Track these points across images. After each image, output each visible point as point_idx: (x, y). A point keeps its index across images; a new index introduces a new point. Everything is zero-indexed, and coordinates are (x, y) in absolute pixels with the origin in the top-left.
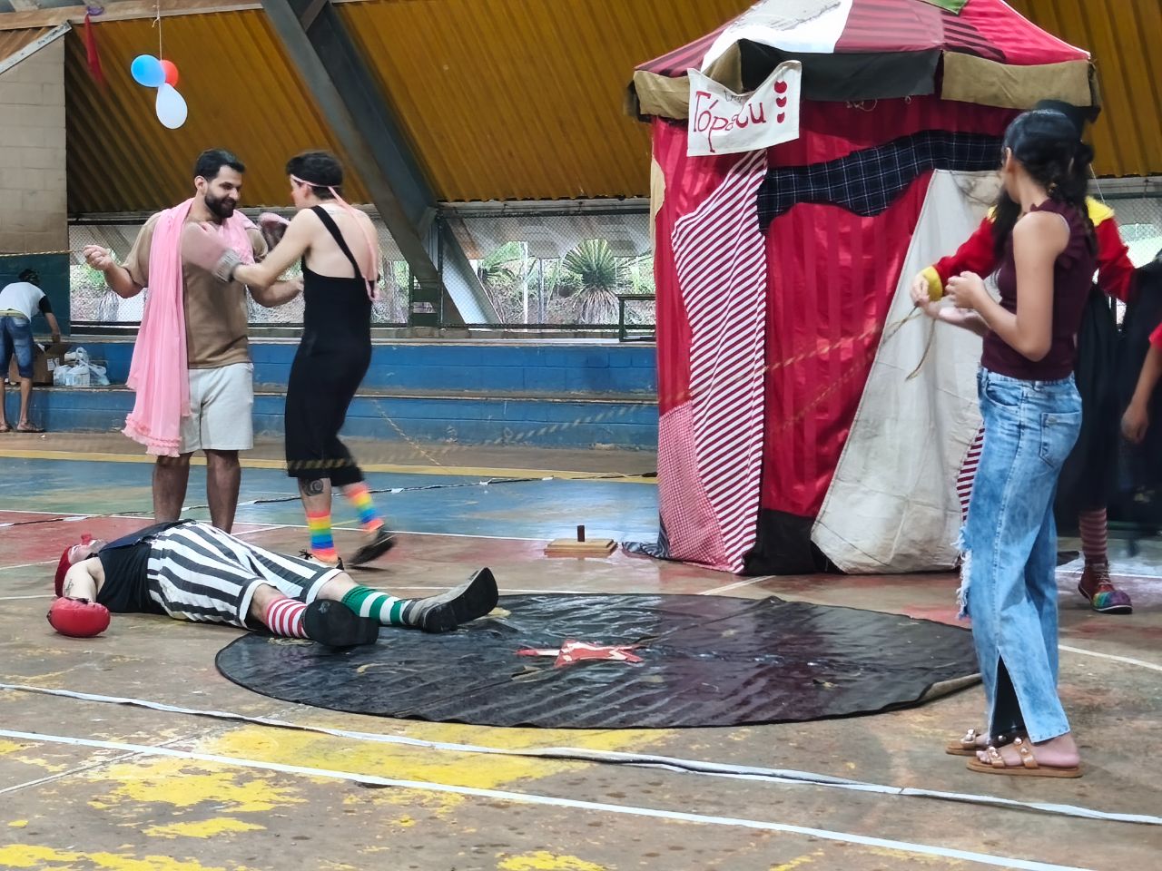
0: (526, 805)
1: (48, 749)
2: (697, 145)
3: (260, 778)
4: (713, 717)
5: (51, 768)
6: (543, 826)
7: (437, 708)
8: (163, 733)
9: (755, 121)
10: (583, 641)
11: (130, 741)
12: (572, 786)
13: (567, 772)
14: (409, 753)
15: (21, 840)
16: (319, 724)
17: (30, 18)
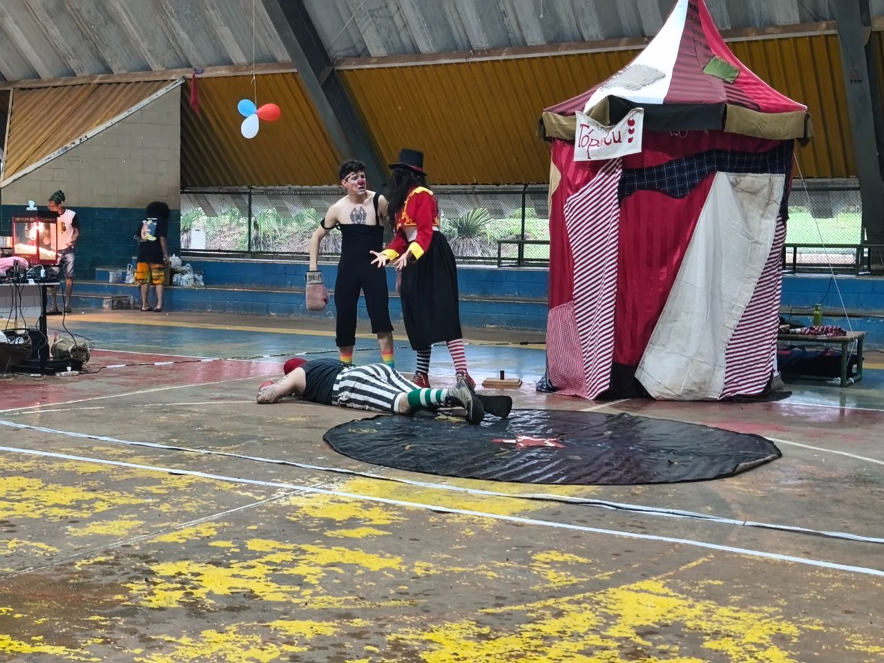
1: (251, 487)
2: (579, 155)
3: (376, 506)
5: (258, 498)
6: (548, 537)
7: (459, 470)
8: (312, 480)
9: (615, 142)
10: (527, 435)
11: (295, 484)
12: (555, 516)
13: (548, 508)
14: (454, 494)
15: (258, 537)
16: (397, 477)
17: (161, 75)
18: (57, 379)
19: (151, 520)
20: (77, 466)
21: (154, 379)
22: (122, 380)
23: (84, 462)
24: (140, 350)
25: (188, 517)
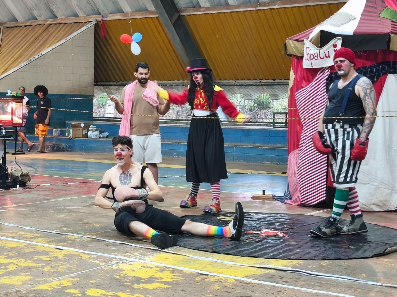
0: (256, 284)
1: (99, 257)
3: (168, 270)
4: (315, 257)
5: (101, 264)
6: (262, 291)
7: (222, 249)
8: (135, 254)
11: (125, 256)
13: (268, 273)
14: (215, 264)
15: (94, 287)
16: (184, 253)
17: (84, 19)
18: (11, 192)
19: (37, 276)
20: (5, 244)
21: (64, 192)
22: (46, 193)
23: (10, 241)
24: (62, 175)
25: (58, 274)
